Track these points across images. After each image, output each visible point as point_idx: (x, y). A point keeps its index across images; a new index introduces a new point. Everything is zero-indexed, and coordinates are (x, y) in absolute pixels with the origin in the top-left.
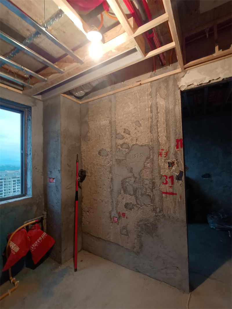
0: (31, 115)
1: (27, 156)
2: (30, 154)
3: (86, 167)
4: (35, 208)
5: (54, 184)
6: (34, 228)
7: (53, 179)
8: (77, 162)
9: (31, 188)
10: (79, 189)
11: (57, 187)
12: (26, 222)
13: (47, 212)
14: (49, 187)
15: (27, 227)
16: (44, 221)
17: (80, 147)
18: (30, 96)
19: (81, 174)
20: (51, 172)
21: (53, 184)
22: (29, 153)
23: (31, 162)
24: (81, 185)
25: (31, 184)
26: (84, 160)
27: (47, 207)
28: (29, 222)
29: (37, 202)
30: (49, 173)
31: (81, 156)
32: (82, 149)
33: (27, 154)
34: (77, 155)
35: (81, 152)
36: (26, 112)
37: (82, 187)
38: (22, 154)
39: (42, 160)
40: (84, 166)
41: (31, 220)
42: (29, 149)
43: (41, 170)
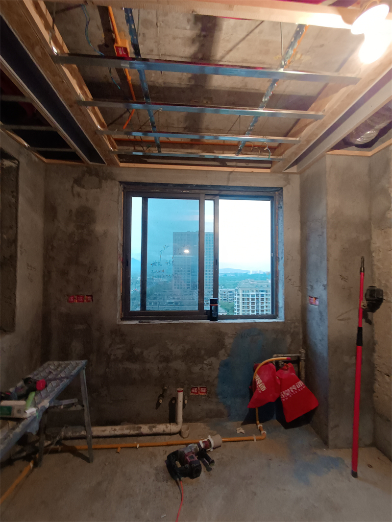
0: (282, 201)
1: (279, 261)
2: (282, 258)
3: (384, 282)
4: (289, 339)
5: (317, 307)
6: (286, 368)
7: (316, 298)
8: (361, 271)
9: (283, 308)
10: (367, 324)
11: (320, 313)
12: (275, 355)
13: (306, 351)
14: (310, 311)
15: (277, 362)
16: (302, 364)
17: (368, 243)
18: (280, 172)
19: (371, 295)
20: (312, 287)
21: (315, 307)
22: (280, 257)
23: (283, 270)
24: (372, 318)
25: (283, 303)
26: (379, 269)
27: (306, 342)
28: (279, 357)
29: (292, 331)
30: (309, 288)
31: (373, 261)
32: (373, 246)
33: (278, 258)
34: (363, 258)
35: (370, 253)
36: (277, 197)
37: (374, 322)
38: (272, 258)
39: (299, 268)
40: (379, 280)
41: (282, 355)
42: (280, 251)
43: (298, 283)
